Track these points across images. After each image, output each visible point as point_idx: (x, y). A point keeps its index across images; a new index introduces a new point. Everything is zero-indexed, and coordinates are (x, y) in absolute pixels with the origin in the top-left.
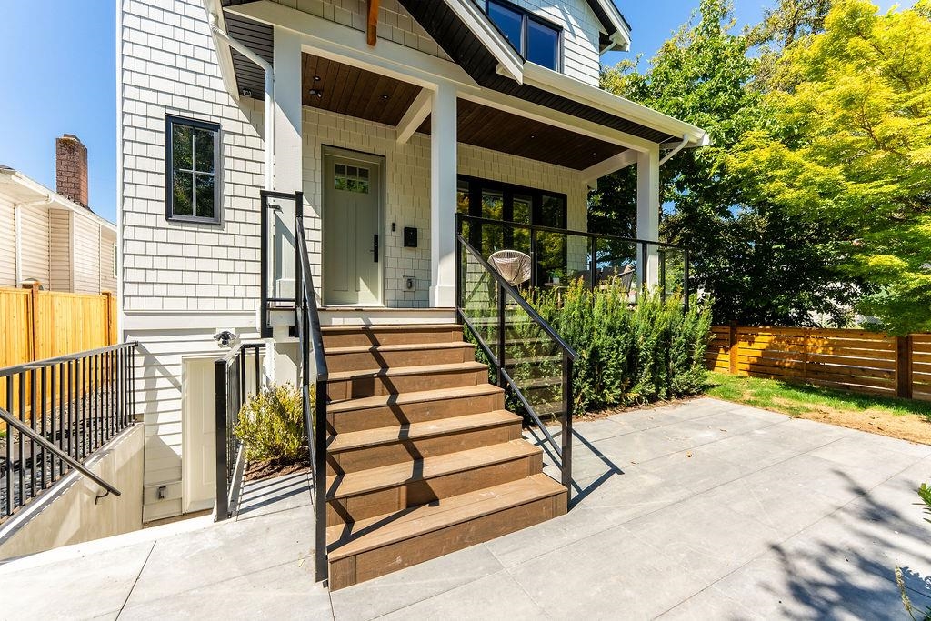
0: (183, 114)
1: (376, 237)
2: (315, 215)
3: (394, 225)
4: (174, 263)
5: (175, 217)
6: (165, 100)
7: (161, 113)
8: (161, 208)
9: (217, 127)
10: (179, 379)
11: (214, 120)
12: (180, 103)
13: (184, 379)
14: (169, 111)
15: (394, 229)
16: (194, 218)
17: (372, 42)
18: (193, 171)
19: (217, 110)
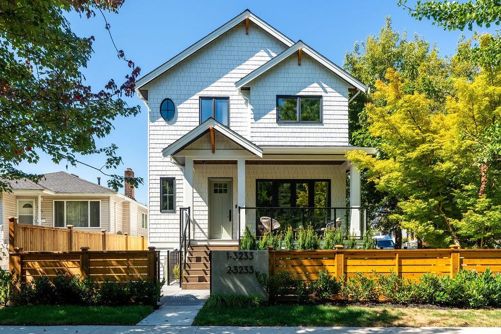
0: (165, 176)
1: (230, 211)
2: (206, 205)
3: (236, 205)
4: (162, 226)
5: (163, 211)
6: (160, 173)
7: (159, 177)
8: (159, 208)
9: (174, 178)
10: (164, 264)
11: (174, 176)
12: (164, 173)
13: (165, 264)
14: (161, 176)
15: (236, 208)
16: (168, 211)
17: (214, 152)
18: (168, 195)
19: (174, 173)
